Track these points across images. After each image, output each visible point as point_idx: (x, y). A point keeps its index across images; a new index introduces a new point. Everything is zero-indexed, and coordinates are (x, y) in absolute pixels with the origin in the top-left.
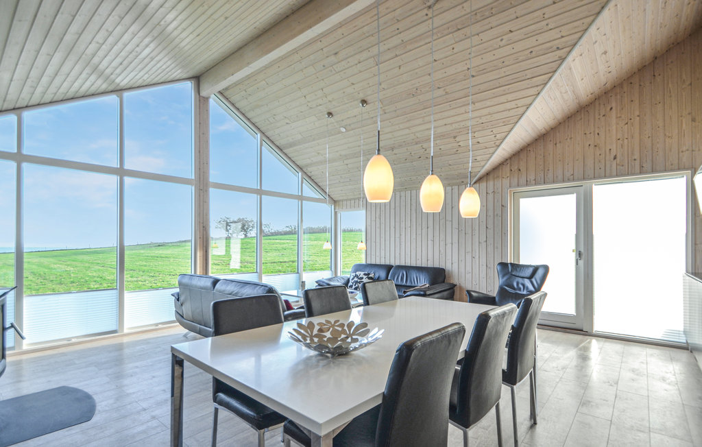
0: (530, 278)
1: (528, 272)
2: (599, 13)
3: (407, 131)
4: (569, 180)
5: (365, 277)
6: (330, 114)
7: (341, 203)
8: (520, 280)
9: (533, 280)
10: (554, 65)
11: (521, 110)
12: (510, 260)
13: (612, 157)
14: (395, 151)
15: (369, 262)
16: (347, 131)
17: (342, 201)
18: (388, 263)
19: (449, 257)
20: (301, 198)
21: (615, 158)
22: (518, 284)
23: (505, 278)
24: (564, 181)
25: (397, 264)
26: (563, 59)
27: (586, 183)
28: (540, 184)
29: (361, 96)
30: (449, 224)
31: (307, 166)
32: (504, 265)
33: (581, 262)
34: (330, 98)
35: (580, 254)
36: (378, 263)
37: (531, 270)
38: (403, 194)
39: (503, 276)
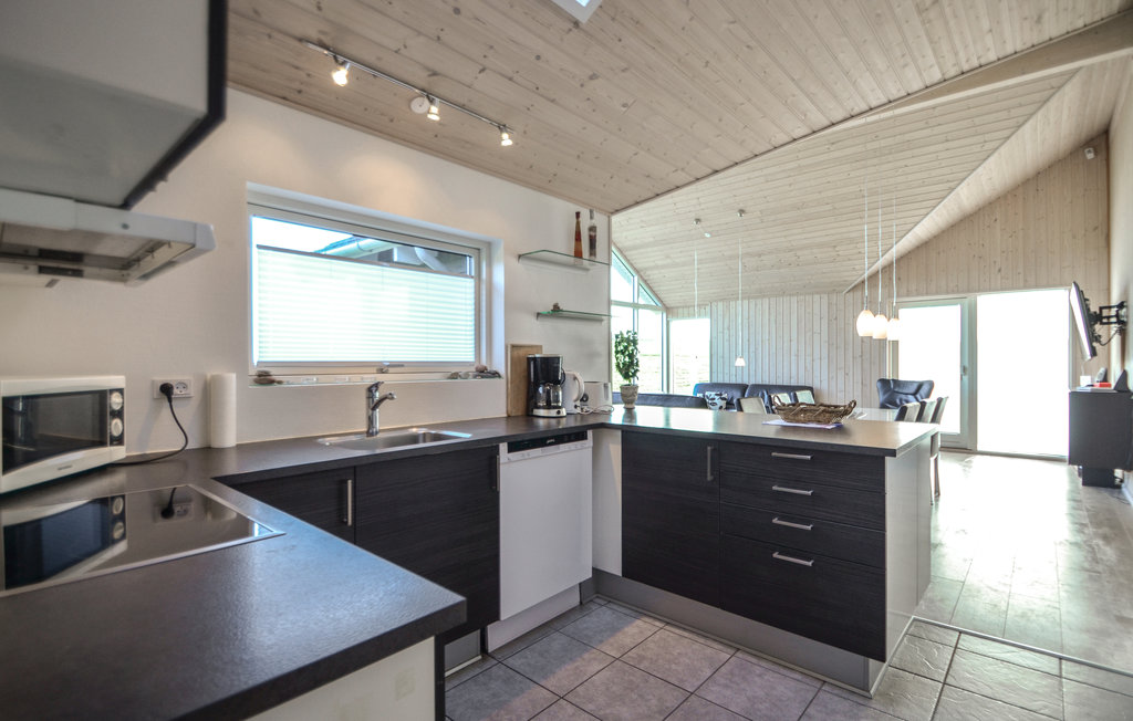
0: (914, 394)
1: (912, 389)
2: (985, 160)
3: (783, 239)
4: (953, 292)
5: (717, 397)
6: (698, 220)
7: (675, 310)
8: (904, 397)
9: (918, 396)
10: (945, 193)
11: (909, 227)
12: (889, 376)
13: (997, 269)
14: (762, 258)
15: (715, 381)
16: (712, 236)
17: (678, 307)
18: (739, 381)
19: (817, 373)
20: (635, 306)
21: (1000, 270)
22: (901, 400)
23: (886, 396)
24: (947, 293)
25: (752, 382)
26: (952, 189)
27: (970, 296)
28: (922, 295)
29: (741, 206)
30: (816, 337)
31: (646, 269)
32: (884, 382)
33: (966, 378)
34: (703, 207)
35: (964, 369)
36: (727, 381)
37: (915, 386)
38: (759, 301)
39: (884, 394)
